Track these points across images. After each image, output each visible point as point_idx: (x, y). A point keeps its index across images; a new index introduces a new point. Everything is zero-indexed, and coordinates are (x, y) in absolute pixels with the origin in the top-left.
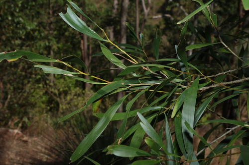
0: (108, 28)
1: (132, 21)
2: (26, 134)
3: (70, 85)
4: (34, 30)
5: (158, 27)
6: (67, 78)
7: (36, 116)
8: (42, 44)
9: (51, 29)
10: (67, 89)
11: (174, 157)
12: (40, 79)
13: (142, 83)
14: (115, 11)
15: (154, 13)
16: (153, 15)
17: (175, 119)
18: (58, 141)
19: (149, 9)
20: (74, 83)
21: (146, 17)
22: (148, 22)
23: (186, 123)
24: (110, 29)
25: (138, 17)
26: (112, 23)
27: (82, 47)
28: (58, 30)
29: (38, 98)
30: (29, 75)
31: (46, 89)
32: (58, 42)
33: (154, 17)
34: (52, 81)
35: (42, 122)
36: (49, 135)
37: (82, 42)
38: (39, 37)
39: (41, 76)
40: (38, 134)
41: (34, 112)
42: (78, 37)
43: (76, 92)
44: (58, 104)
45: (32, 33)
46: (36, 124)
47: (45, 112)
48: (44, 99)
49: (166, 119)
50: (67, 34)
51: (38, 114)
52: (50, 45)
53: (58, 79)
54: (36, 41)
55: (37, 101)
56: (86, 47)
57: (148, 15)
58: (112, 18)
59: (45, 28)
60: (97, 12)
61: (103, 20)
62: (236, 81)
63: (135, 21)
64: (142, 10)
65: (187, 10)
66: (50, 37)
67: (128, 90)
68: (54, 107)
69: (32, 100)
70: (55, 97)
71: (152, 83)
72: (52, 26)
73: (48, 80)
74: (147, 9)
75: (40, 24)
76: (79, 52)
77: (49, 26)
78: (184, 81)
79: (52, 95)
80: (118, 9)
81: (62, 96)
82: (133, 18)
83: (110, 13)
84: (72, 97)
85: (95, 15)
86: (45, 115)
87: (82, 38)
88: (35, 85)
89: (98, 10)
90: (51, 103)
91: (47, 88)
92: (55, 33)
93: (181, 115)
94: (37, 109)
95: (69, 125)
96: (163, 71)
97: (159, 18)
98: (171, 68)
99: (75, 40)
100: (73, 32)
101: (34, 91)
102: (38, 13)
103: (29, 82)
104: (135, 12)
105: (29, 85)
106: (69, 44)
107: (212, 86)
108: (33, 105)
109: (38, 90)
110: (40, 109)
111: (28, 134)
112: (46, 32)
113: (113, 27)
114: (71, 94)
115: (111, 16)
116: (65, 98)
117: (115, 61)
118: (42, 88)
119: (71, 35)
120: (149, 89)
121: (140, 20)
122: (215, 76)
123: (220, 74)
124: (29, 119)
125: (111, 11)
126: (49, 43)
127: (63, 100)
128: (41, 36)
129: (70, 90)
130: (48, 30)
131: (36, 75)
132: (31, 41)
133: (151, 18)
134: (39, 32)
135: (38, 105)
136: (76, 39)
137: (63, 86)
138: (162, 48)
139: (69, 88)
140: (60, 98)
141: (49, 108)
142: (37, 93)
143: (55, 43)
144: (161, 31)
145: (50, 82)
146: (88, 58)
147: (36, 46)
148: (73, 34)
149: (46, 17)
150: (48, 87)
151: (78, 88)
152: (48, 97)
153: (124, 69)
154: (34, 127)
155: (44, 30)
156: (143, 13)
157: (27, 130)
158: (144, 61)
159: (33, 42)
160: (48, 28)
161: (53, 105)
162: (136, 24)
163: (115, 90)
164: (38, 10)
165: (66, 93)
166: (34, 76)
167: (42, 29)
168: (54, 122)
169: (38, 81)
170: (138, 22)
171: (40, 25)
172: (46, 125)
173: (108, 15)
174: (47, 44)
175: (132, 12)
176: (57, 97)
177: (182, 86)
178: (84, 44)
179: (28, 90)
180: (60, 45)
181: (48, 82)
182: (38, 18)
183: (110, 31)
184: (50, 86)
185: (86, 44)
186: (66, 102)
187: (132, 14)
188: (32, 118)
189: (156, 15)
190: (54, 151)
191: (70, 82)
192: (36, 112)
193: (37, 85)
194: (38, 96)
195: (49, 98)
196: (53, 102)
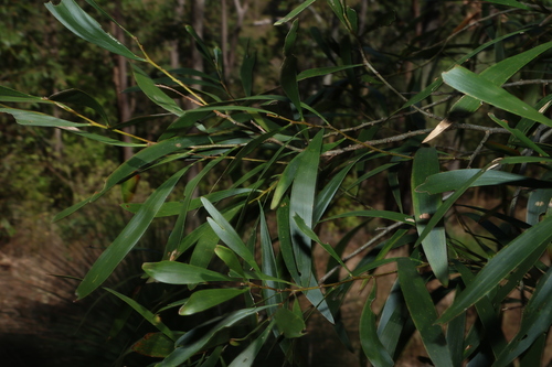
0: (166, 43)
1: (213, 30)
2: (6, 253)
3: (95, 156)
4: (17, 48)
5: (264, 41)
6: (87, 143)
7: (26, 217)
8: (36, 75)
9: (53, 45)
10: (87, 163)
11: (276, 283)
12: (32, 143)
13: (215, 143)
14: (180, 10)
15: (257, 14)
16: (254, 18)
17: (278, 213)
18: (71, 265)
19: (246, 7)
20: (102, 151)
21: (241, 22)
22: (246, 33)
23: (298, 218)
24: (171, 45)
25: (226, 22)
26: (174, 34)
27: (116, 80)
28: (67, 48)
29: (30, 182)
30: (9, 138)
31: (45, 164)
32: (67, 72)
33: (257, 23)
34: (58, 148)
35: (39, 228)
36: (53, 255)
37: (116, 70)
38: (28, 60)
39: (35, 137)
40: (33, 252)
41: (21, 208)
42: (108, 60)
43: (106, 170)
44: (70, 193)
45: (13, 52)
46: (28, 232)
47: (44, 208)
48: (43, 182)
49: (262, 213)
50: (85, 54)
51: (30, 213)
52: (52, 77)
53: (70, 144)
54: (22, 70)
55: (27, 188)
56: (124, 81)
57: (246, 18)
58: (175, 23)
59: (40, 44)
60: (144, 11)
61: (157, 28)
62: (393, 139)
63: (219, 30)
64: (232, 10)
65: (318, 9)
66: (51, 62)
67: (189, 157)
68: (63, 199)
69: (18, 185)
70: (64, 180)
71: (234, 144)
72: (56, 40)
73: (49, 145)
74: (242, 6)
75: (31, 35)
76: (111, 92)
77: (50, 40)
78: (294, 138)
79: (58, 175)
80: (185, 7)
81: (79, 178)
82: (215, 25)
83: (170, 15)
84: (97, 179)
85: (142, 17)
86: (46, 214)
87: (116, 62)
88: (22, 157)
89: (146, 8)
90: (57, 191)
91: (47, 161)
92: (62, 52)
93: (288, 204)
94: (28, 204)
95: (93, 234)
96: (257, 121)
97: (266, 25)
98: (269, 113)
99: (102, 67)
100: (97, 51)
101: (23, 168)
102: (25, 13)
103: (10, 150)
104: (219, 13)
105: (11, 156)
106: (90, 75)
107: (350, 148)
108: (20, 196)
109: (29, 167)
110: (35, 204)
111: (12, 252)
112: (44, 52)
113: (177, 41)
114: (95, 173)
115: (172, 20)
116: (83, 182)
117: (163, 100)
118: (38, 162)
119: (94, 57)
120: (230, 155)
121: (230, 28)
122: (356, 128)
123: (364, 124)
124: (12, 223)
125: (173, 10)
126: (49, 73)
127: (81, 186)
128: (32, 59)
129: (94, 166)
130: (47, 48)
131: (24, 136)
132: (12, 70)
133: (252, 26)
134: (29, 51)
135: (30, 195)
136: (104, 65)
137: (80, 157)
138: (272, 82)
139: (93, 161)
140: (75, 182)
141: (52, 200)
142: (28, 173)
143: (61, 73)
144: (269, 50)
145: (54, 150)
146: (130, 103)
147: (24, 80)
148: (98, 55)
149: (42, 22)
150: (50, 159)
151: (109, 162)
152: (50, 179)
153: (180, 115)
154: (23, 240)
155: (38, 47)
156: (234, 15)
157: (10, 245)
158: (219, 101)
159: (16, 72)
160: (46, 43)
161: (60, 196)
162: (221, 37)
163: (163, 158)
164: (25, 7)
165: (85, 171)
166: (20, 138)
167: (34, 45)
168: (62, 228)
169: (29, 149)
170: (225, 32)
171: (31, 38)
172: (47, 234)
173: (167, 19)
174: (46, 75)
175: (214, 12)
176: (69, 179)
177: (293, 148)
178: (120, 75)
179: (8, 167)
180: (72, 78)
181: (49, 150)
182: (25, 23)
183: (171, 49)
184: (54, 158)
185: (125, 74)
186: (86, 189)
187: (214, 16)
188: (20, 221)
189: (259, 19)
190: (63, 283)
191: (95, 150)
192: (27, 210)
193: (27, 157)
194: (30, 178)
195: (52, 182)
196: (61, 189)
